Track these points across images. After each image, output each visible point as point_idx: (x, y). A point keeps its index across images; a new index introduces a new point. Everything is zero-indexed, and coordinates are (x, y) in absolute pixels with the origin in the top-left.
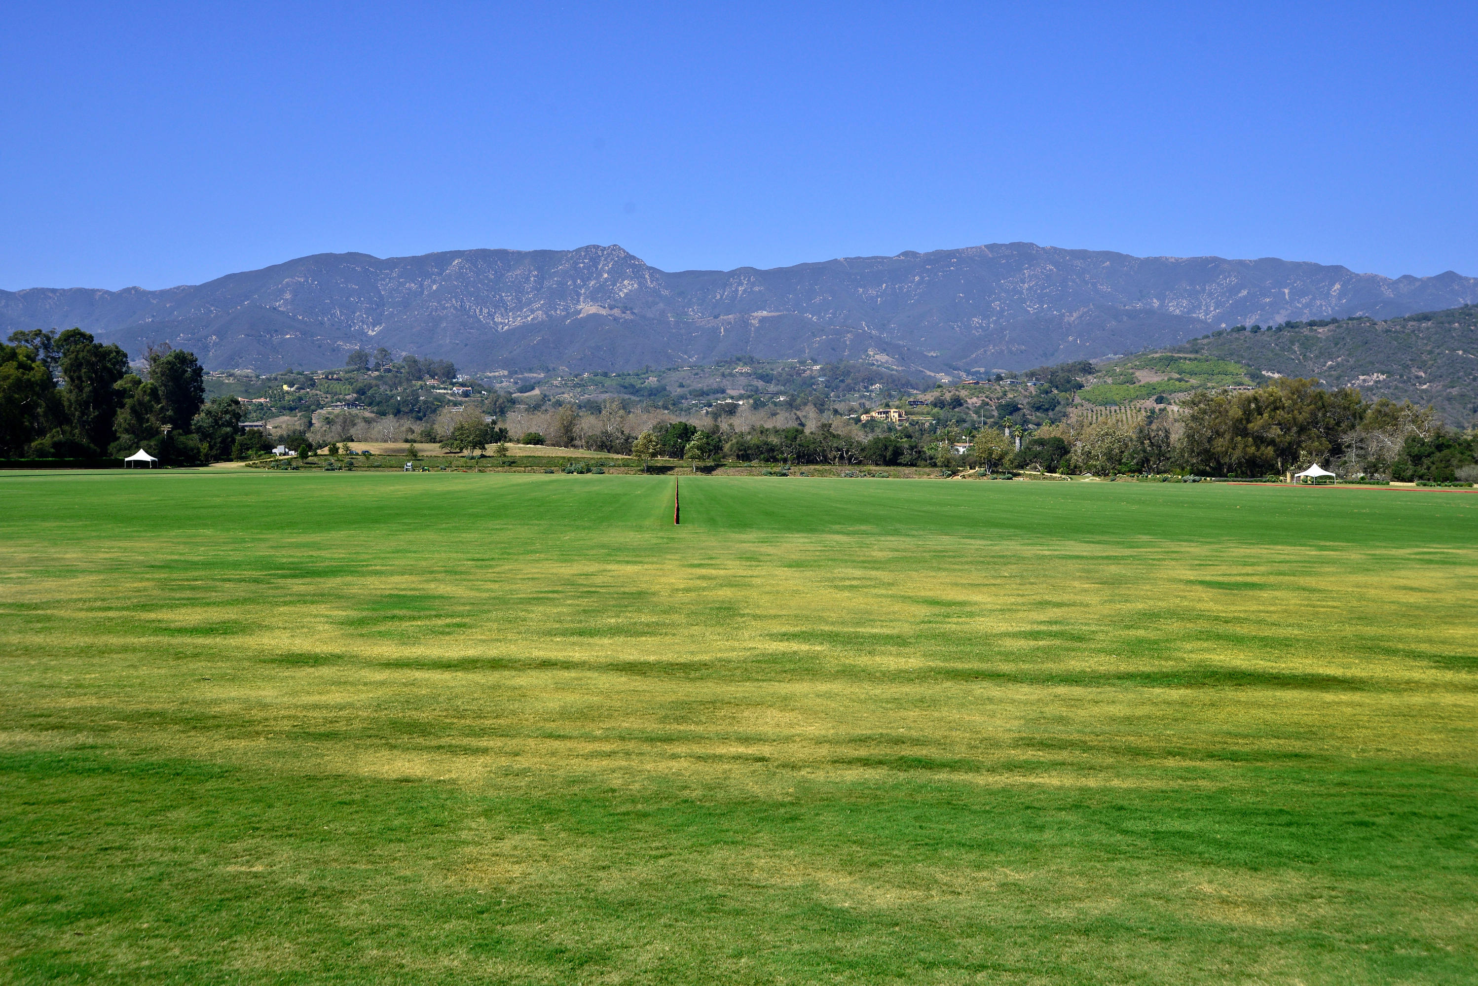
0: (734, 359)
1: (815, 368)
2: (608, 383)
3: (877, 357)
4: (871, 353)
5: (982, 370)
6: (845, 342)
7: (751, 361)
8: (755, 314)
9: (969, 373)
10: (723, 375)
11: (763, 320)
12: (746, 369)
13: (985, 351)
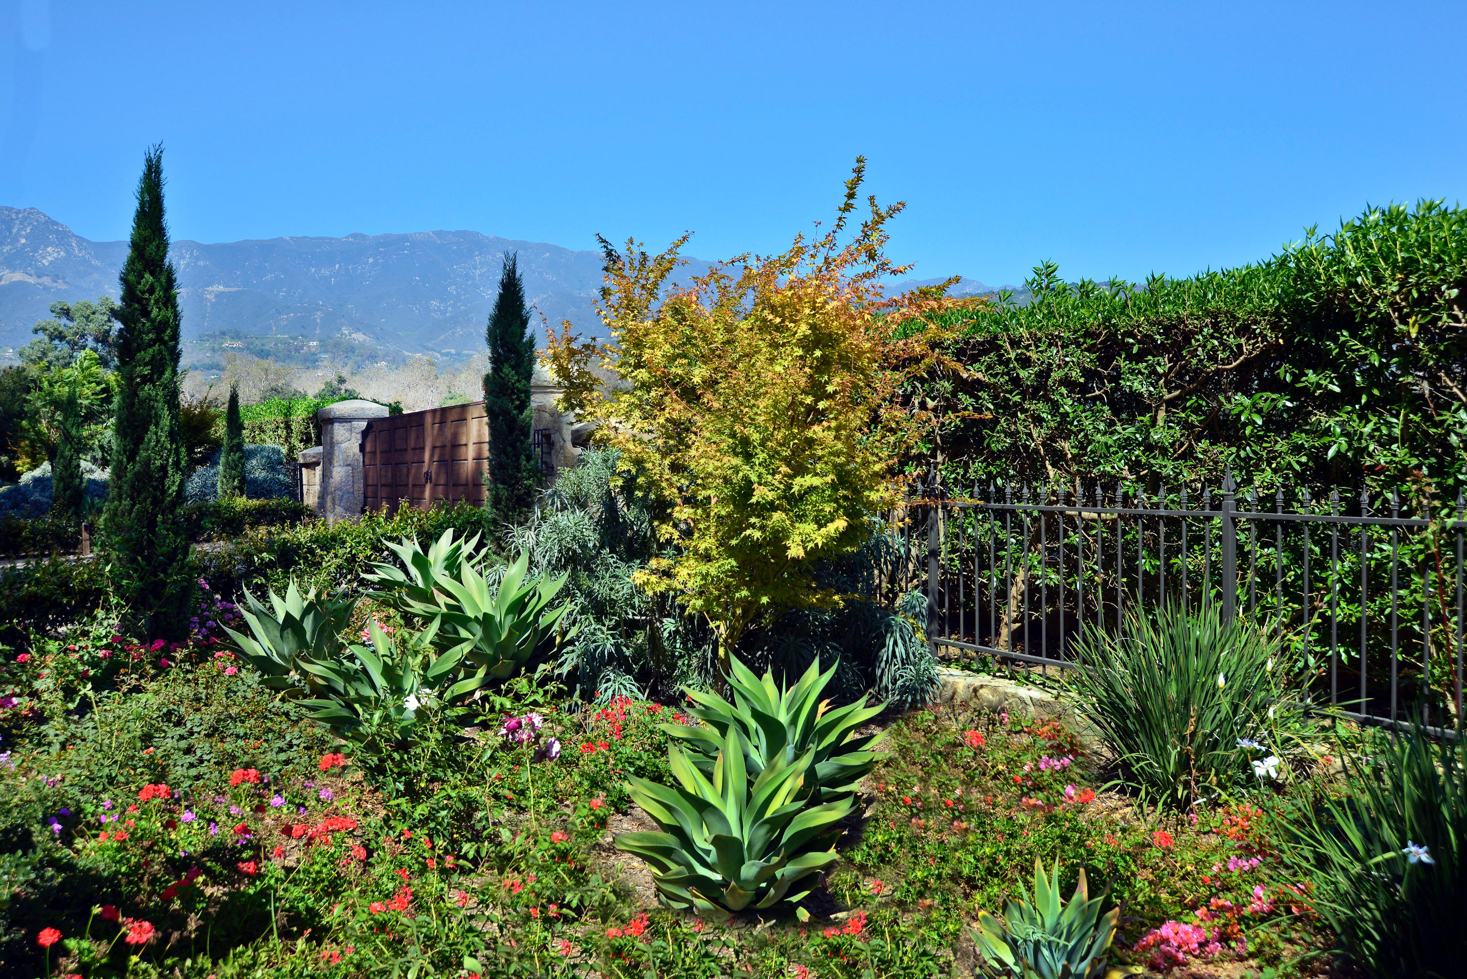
0: (217, 333)
1: (311, 344)
3: (354, 336)
4: (346, 332)
5: (453, 351)
6: (315, 320)
7: (237, 336)
8: (210, 289)
9: (442, 355)
10: (214, 350)
11: (219, 295)
12: (237, 344)
13: (453, 333)
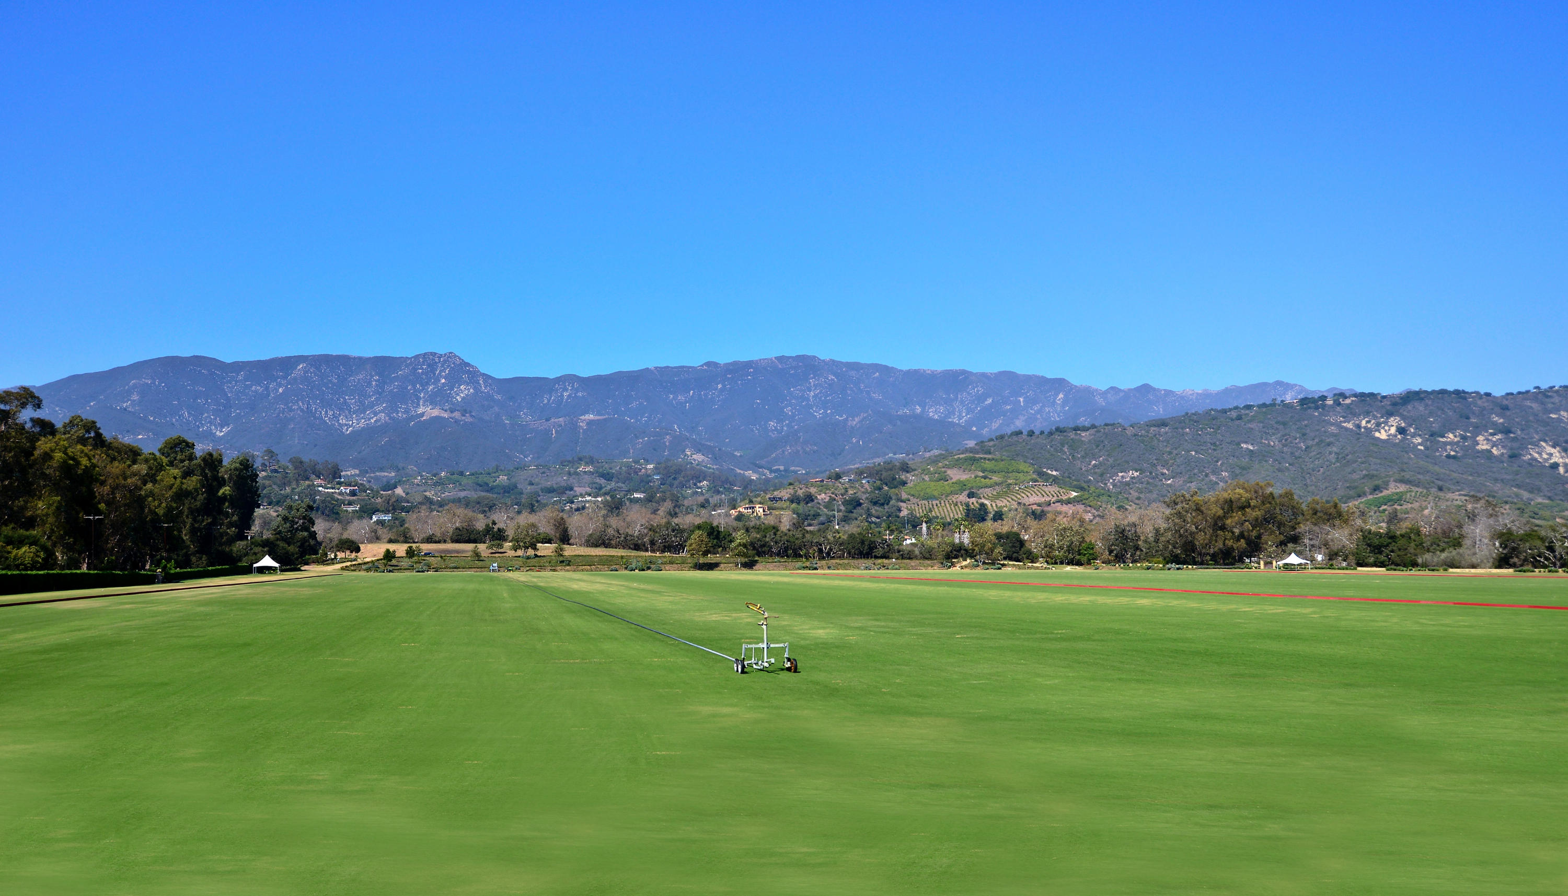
0: (576, 459)
1: (648, 467)
2: (464, 481)
3: (694, 456)
4: (689, 453)
5: (782, 468)
6: (664, 443)
7: (591, 461)
8: (583, 417)
9: (771, 471)
10: (569, 474)
11: (590, 423)
12: (589, 468)
13: (783, 452)
